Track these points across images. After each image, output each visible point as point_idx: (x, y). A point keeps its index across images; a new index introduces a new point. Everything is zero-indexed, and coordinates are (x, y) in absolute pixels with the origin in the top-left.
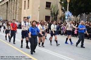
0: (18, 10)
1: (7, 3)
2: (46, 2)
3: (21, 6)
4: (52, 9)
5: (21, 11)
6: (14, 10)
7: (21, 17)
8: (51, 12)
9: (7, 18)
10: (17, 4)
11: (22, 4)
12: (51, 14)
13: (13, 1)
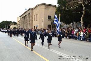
0: (30, 21)
1: (24, 17)
2: (48, 16)
3: (33, 19)
4: (52, 20)
5: (33, 22)
6: (28, 21)
7: (32, 26)
8: (51, 22)
9: (24, 27)
10: (30, 17)
11: (33, 17)
12: (51, 23)
13: (27, 16)
